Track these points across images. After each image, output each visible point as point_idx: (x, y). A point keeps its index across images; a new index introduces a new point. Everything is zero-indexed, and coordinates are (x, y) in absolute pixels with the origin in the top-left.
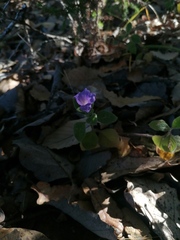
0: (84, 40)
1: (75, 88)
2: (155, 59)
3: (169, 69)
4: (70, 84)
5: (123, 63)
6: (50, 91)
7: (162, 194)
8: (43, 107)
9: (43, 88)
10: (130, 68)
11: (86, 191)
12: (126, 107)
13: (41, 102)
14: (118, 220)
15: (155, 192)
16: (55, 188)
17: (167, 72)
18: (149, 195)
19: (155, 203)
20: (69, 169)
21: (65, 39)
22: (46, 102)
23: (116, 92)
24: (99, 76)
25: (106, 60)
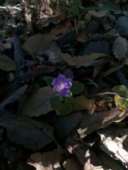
0: (32, 6)
1: (35, 54)
2: (93, 18)
3: (104, 25)
4: (30, 51)
5: (69, 24)
6: (13, 60)
7: (125, 137)
8: (12, 76)
9: (7, 58)
10: (76, 28)
11: (70, 150)
12: (82, 67)
13: (8, 73)
14: (99, 167)
15: (120, 137)
16: (45, 155)
17: (103, 27)
18: (117, 141)
19: (121, 146)
20: (51, 133)
21: (15, 7)
22: (13, 72)
23: (70, 53)
24: (53, 40)
25: (54, 23)
